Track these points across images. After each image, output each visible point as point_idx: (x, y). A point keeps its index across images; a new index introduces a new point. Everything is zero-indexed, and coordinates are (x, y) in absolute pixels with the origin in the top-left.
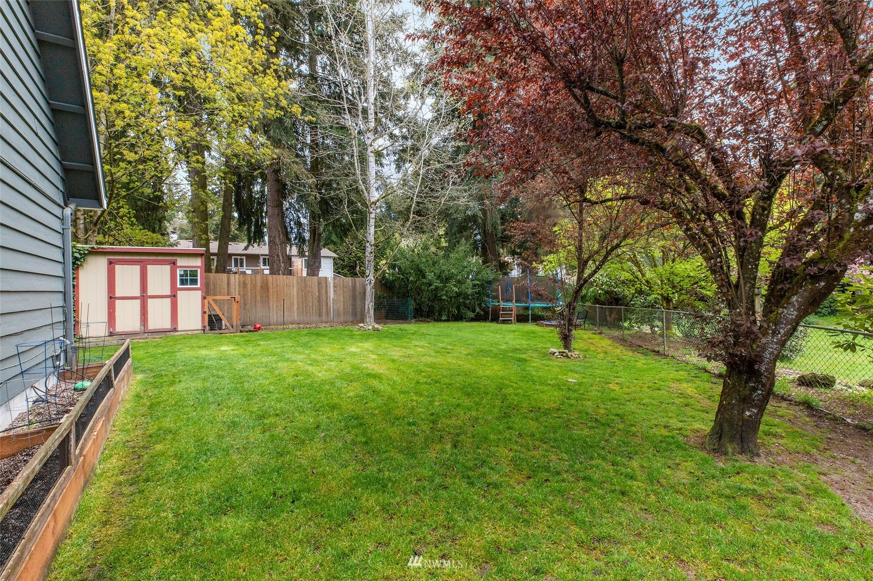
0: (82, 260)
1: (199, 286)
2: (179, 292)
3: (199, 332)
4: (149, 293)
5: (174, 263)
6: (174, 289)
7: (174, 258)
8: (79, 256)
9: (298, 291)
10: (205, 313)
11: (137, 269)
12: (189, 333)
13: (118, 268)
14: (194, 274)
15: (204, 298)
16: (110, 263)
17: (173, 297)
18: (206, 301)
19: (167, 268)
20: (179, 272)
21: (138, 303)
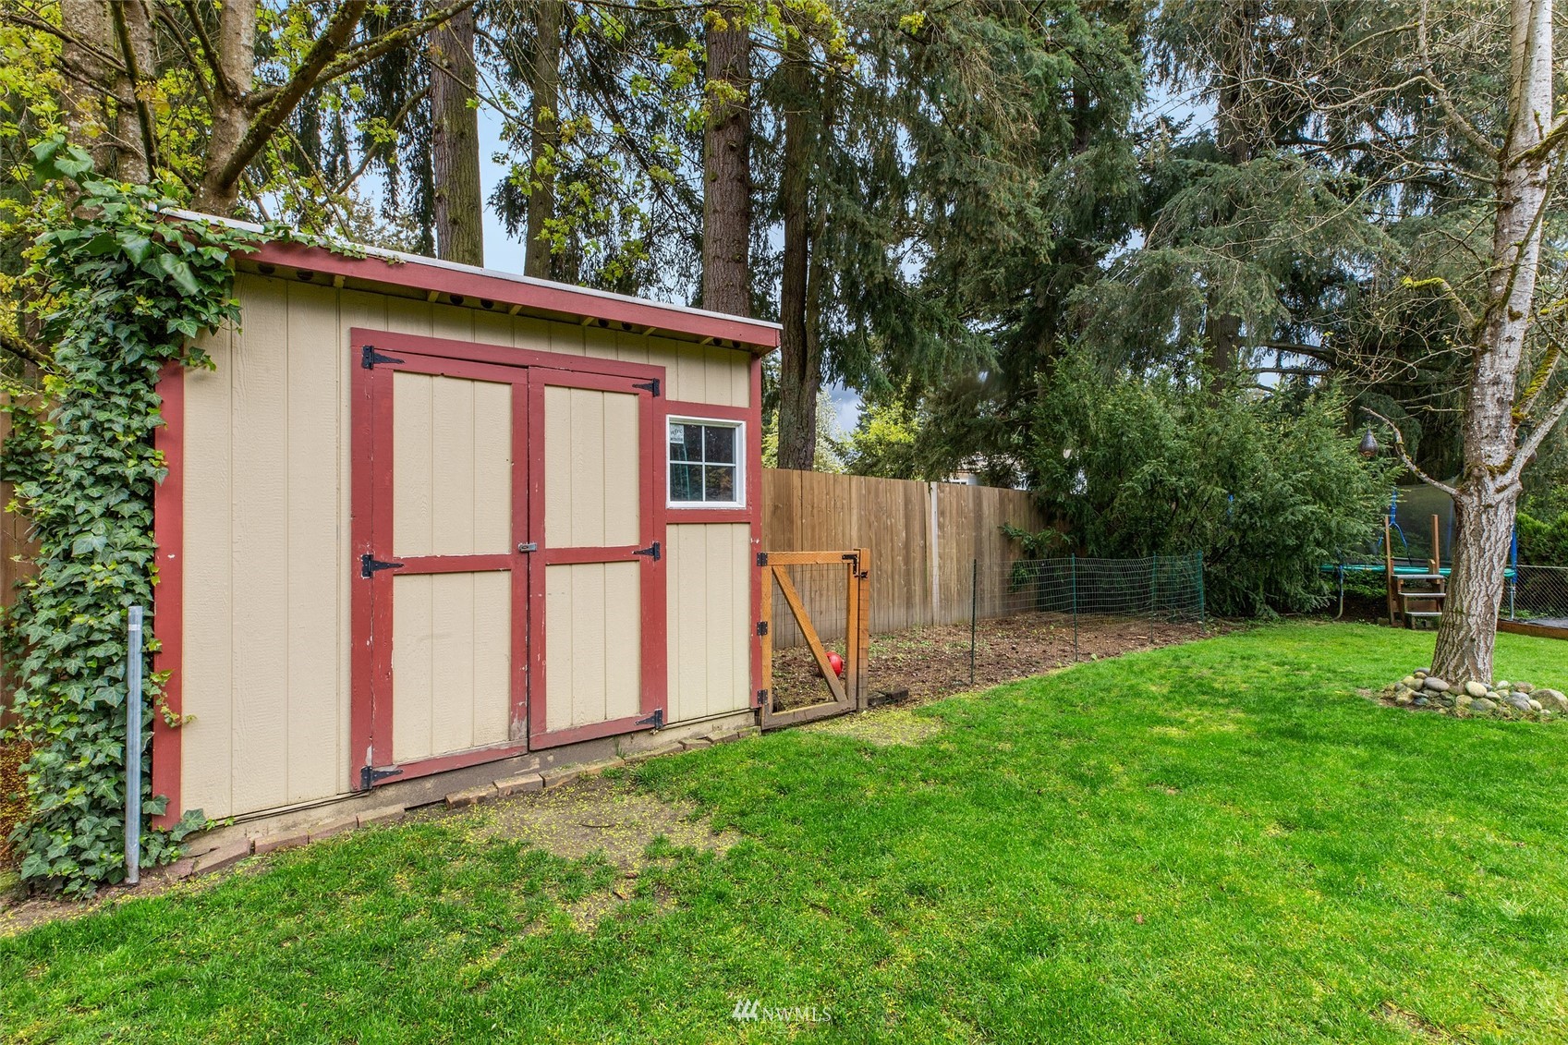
0: (210, 314)
1: (739, 502)
2: (671, 531)
3: (740, 720)
4: (555, 538)
5: (655, 387)
6: (654, 520)
7: (655, 362)
8: (189, 284)
9: (860, 529)
10: (760, 629)
11: (496, 400)
12: (705, 729)
13: (409, 392)
14: (721, 443)
15: (760, 560)
16: (369, 357)
17: (651, 554)
18: (766, 571)
19: (626, 408)
20: (673, 435)
21: (498, 587)
